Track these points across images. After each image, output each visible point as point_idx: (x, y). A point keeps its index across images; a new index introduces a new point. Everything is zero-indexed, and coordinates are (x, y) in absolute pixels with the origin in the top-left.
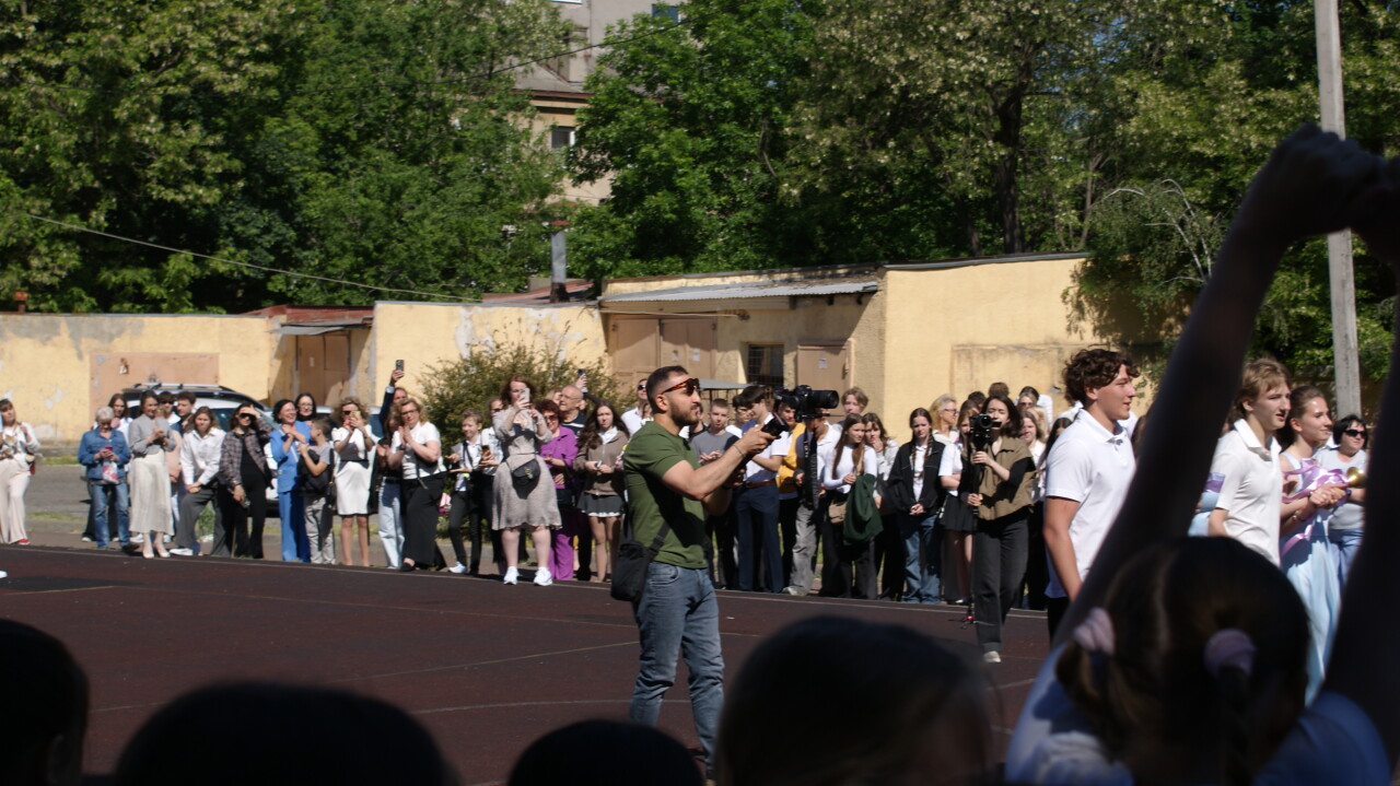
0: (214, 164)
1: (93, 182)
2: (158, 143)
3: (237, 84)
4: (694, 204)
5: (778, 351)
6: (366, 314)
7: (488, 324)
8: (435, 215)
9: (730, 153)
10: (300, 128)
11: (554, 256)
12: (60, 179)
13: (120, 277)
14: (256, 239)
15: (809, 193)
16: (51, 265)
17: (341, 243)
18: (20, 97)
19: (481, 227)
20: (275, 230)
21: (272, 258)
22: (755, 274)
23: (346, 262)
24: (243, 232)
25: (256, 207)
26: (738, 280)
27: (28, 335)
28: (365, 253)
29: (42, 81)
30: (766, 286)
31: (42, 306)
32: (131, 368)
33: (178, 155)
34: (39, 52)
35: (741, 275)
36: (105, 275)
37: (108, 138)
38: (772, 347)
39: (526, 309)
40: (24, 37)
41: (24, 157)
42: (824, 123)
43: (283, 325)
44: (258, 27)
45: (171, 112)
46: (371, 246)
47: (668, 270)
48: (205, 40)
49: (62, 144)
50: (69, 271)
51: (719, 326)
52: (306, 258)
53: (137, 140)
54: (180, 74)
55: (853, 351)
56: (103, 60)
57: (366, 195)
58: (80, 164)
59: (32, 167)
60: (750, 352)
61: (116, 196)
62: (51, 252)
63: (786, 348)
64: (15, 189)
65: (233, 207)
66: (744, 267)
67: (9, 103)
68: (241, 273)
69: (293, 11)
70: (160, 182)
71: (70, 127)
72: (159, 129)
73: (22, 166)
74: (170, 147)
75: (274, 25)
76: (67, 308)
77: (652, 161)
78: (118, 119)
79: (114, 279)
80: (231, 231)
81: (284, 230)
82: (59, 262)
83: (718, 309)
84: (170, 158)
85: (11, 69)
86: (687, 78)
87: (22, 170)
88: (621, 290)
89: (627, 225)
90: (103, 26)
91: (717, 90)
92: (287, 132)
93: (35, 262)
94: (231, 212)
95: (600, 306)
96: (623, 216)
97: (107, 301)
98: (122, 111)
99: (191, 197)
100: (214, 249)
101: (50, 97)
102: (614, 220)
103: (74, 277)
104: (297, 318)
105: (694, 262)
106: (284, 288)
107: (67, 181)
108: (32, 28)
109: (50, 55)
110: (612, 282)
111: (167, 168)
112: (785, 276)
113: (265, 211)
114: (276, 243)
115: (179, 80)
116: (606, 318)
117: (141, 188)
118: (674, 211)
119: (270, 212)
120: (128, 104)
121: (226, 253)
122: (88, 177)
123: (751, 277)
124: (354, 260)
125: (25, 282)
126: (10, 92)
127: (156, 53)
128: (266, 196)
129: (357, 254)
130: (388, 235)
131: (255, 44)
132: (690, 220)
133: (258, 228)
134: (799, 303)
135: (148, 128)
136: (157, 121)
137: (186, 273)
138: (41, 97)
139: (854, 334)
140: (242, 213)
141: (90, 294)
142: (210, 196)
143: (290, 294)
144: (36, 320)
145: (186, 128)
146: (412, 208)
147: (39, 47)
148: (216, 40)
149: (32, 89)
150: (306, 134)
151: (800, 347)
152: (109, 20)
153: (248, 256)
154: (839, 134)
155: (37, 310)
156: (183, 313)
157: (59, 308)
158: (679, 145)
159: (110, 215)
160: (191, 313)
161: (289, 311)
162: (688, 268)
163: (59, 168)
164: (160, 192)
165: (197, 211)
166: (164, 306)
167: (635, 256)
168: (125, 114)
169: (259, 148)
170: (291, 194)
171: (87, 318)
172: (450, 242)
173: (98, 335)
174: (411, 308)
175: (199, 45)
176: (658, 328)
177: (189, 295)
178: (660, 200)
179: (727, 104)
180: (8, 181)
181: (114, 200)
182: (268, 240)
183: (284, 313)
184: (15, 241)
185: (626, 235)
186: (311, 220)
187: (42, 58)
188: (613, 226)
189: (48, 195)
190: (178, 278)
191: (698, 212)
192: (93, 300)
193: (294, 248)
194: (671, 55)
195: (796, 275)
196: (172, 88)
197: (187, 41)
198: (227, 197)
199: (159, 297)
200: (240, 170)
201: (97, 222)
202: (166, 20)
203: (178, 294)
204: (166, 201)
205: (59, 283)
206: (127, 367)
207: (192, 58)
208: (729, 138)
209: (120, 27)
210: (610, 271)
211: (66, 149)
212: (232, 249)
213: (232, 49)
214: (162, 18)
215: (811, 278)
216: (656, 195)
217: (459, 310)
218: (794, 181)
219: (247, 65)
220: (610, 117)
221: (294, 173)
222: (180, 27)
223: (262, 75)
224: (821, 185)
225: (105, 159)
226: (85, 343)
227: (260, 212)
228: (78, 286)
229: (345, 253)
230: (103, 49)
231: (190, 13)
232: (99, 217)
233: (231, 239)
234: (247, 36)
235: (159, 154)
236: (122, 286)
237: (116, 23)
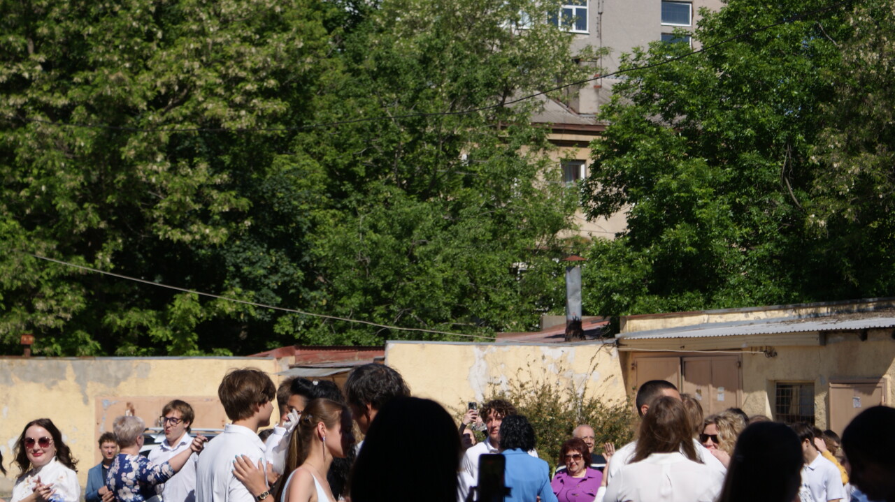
0: (221, 203)
1: (99, 223)
2: (165, 182)
3: (245, 121)
4: (715, 237)
5: (808, 390)
6: (378, 355)
7: (501, 364)
8: (448, 250)
9: (751, 183)
10: (308, 165)
11: (569, 292)
12: (67, 220)
13: (125, 321)
14: (263, 279)
15: (837, 223)
16: (55, 308)
17: (350, 281)
18: (25, 139)
19: (492, 265)
20: (283, 270)
21: (279, 299)
22: (779, 309)
23: (356, 300)
24: (250, 273)
25: (263, 247)
26: (762, 315)
27: (34, 380)
28: (375, 292)
29: (48, 120)
30: (792, 322)
31: (47, 349)
32: (136, 412)
33: (185, 194)
34: (45, 93)
35: (765, 311)
36: (110, 317)
37: (115, 178)
38: (801, 385)
39: (542, 348)
40: (31, 77)
41: (30, 199)
42: (851, 150)
43: (291, 367)
44: (265, 61)
45: (178, 151)
46: (380, 285)
47: (689, 306)
48: (212, 77)
49: (69, 185)
50: (74, 314)
51: (745, 363)
52: (314, 298)
53: (144, 179)
54: (187, 112)
55: (889, 389)
56: (109, 99)
57: (376, 231)
58: (86, 205)
59: (38, 208)
60: (778, 391)
61: (122, 237)
62: (56, 294)
63: (817, 387)
64: (20, 232)
65: (239, 247)
66: (769, 302)
67: (15, 144)
68: (248, 315)
69: (301, 45)
70: (167, 222)
71: (76, 167)
72: (165, 168)
73: (28, 207)
74: (177, 186)
75: (281, 60)
76: (71, 352)
77: (671, 192)
78: (126, 158)
79: (119, 322)
80: (238, 272)
81: (291, 270)
82: (64, 304)
83: (744, 346)
84: (177, 196)
85: (17, 110)
86: (705, 105)
87: (28, 211)
88: (639, 327)
89: (644, 260)
90: (111, 65)
91: (737, 118)
92: (295, 169)
93: (40, 305)
94: (237, 252)
95: (618, 344)
96: (640, 250)
97: (110, 345)
98: (129, 150)
99: (198, 237)
100: (220, 290)
101: (56, 138)
102: (630, 255)
103: (79, 320)
104: (305, 359)
105: (714, 297)
106: (291, 330)
107: (73, 222)
108: (39, 68)
109: (57, 95)
110: (630, 319)
111: (174, 208)
112: (810, 310)
113: (272, 251)
114: (284, 283)
115: (185, 118)
116: (624, 357)
117: (147, 228)
118: (693, 244)
119: (277, 252)
120: (135, 143)
121: (233, 293)
122: (94, 218)
123: (776, 312)
124: (362, 299)
125: (30, 326)
126: (16, 133)
127: (163, 91)
128: (273, 235)
129: (366, 292)
130: (398, 274)
131: (262, 80)
132: (710, 253)
133: (265, 268)
134: (830, 339)
135: (155, 167)
136: (165, 159)
137: (191, 313)
138: (48, 137)
139: (890, 370)
140: (249, 254)
141: (94, 339)
142: (217, 236)
143: (297, 336)
144: (42, 364)
145: (192, 166)
146: (424, 244)
147: (46, 88)
148: (223, 77)
149: (39, 129)
150: (314, 171)
151: (831, 385)
152: (116, 58)
153: (254, 296)
154: (868, 161)
155: (41, 354)
156: (189, 355)
157: (63, 352)
158: (699, 175)
159: (117, 257)
160: (197, 355)
161: (298, 352)
162: (709, 304)
163: (64, 210)
164: (166, 232)
165: (203, 252)
166: (170, 348)
167: (652, 292)
168: (133, 152)
169: (266, 185)
170: (299, 232)
171: (93, 362)
172: (461, 280)
173: (105, 379)
174: (423, 347)
175: (206, 81)
176: (680, 366)
177: (196, 337)
178: (680, 233)
179: (749, 132)
180: (13, 223)
181: (120, 241)
182: (274, 281)
183: (292, 354)
184: (20, 284)
185: (643, 269)
186: (319, 259)
187: (49, 98)
188: (630, 261)
189: (54, 237)
190: (184, 318)
191: (719, 245)
192: (98, 345)
193: (301, 288)
194: (689, 82)
195: (824, 310)
196: (178, 126)
197: (194, 78)
198: (233, 236)
199: (164, 340)
200: (248, 208)
201: (103, 263)
202: (173, 57)
203: (184, 335)
204: (172, 241)
205: (64, 326)
206: (133, 411)
207: (199, 95)
208: (750, 167)
209: (127, 65)
210: (627, 307)
211: (73, 189)
212: (239, 290)
213: (239, 86)
214: (169, 55)
215: (839, 312)
216: (675, 228)
217: (472, 350)
218: (821, 212)
219: (254, 101)
220: (625, 147)
221: (302, 211)
222: (187, 64)
223: (270, 111)
224: (850, 214)
225: (110, 199)
226: (93, 388)
227: (268, 252)
228: (82, 329)
229: (353, 292)
230: (111, 87)
231: (197, 50)
232: (104, 258)
233: (237, 280)
234: (255, 71)
235: (165, 192)
236: (127, 329)
237: (123, 60)
